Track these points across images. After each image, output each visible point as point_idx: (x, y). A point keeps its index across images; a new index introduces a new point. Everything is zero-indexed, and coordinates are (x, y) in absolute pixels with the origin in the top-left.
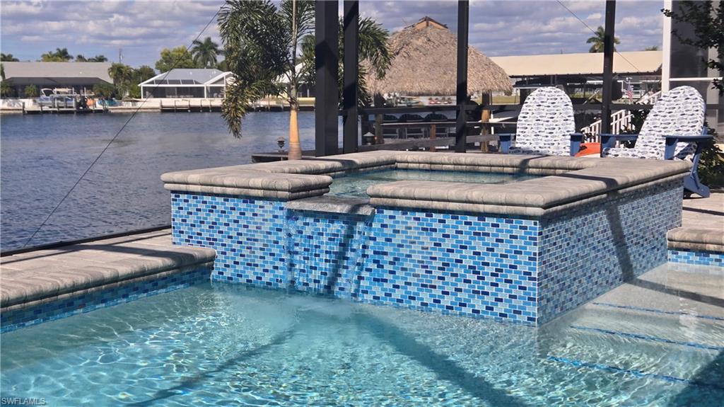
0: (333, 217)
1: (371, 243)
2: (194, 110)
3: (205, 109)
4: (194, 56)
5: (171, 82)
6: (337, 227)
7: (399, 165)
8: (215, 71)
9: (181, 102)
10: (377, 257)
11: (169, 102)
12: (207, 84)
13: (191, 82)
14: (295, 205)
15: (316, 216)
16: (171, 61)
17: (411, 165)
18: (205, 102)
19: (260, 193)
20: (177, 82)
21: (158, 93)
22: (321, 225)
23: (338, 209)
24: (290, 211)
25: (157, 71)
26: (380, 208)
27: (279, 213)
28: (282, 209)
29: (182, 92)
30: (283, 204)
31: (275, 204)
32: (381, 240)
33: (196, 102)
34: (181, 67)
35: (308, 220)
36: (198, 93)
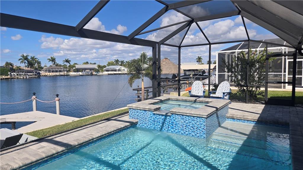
0: (163, 115)
1: (171, 121)
2: (115, 74)
3: (117, 74)
4: (115, 63)
5: (110, 68)
6: (163, 117)
7: (170, 99)
8: (119, 66)
9: (112, 72)
10: (172, 124)
11: (110, 72)
12: (117, 69)
13: (114, 68)
14: (155, 112)
15: (159, 115)
16: (110, 64)
17: (173, 99)
18: (117, 72)
19: (148, 110)
20: (111, 68)
21: (107, 71)
22: (160, 116)
23: (164, 114)
24: (154, 114)
25: (107, 66)
26: (173, 114)
27: (152, 114)
28: (152, 113)
29: (112, 70)
30: (152, 112)
31: (151, 112)
32: (173, 120)
33: (115, 72)
34: (112, 65)
35: (157, 115)
36: (116, 70)
